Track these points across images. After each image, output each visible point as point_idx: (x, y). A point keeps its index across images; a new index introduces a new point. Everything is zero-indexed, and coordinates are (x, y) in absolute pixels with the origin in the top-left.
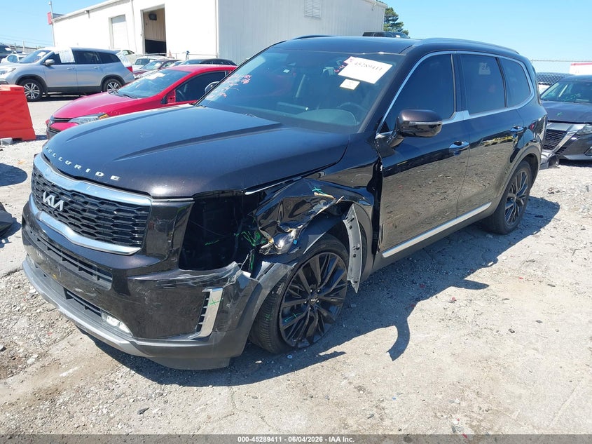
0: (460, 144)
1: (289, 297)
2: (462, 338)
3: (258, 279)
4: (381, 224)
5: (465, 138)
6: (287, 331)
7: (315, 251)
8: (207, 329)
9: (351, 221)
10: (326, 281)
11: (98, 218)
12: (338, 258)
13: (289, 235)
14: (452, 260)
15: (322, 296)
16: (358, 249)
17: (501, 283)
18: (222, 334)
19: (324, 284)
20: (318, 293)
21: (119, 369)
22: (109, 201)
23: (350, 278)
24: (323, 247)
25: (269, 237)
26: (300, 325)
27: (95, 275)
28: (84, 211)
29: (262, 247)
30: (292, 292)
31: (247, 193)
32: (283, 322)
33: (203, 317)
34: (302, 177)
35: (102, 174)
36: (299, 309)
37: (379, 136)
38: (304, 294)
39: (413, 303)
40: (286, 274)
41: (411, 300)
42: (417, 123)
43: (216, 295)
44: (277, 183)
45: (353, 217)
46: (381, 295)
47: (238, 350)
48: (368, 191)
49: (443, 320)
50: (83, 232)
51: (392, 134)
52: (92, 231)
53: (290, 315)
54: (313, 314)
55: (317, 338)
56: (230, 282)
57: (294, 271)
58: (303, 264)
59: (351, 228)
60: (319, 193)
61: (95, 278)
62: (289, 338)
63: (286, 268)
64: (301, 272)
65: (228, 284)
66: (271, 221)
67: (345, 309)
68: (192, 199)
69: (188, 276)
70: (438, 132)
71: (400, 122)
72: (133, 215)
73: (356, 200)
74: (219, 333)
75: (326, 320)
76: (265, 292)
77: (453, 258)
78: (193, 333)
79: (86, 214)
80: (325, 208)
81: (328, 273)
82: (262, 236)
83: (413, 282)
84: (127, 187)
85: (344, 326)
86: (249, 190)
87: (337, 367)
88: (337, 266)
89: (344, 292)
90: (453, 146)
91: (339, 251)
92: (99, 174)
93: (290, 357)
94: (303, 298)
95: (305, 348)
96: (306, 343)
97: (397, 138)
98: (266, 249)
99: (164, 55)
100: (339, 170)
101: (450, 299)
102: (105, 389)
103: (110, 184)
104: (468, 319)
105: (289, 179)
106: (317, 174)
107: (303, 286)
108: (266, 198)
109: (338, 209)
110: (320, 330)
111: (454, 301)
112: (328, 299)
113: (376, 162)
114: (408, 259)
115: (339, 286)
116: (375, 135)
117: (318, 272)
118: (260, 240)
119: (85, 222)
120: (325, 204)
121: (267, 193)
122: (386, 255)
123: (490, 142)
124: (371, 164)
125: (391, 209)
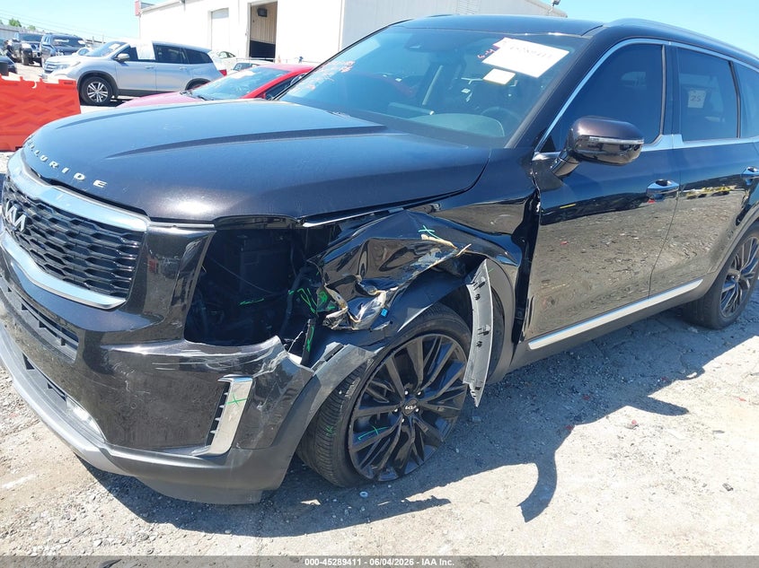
0: (664, 184)
1: (369, 401)
2: (646, 491)
3: (315, 370)
4: (529, 297)
5: (673, 177)
6: (361, 454)
7: (416, 330)
8: (223, 441)
9: (480, 286)
10: (433, 379)
11: (68, 247)
12: (456, 343)
13: (375, 300)
14: (633, 360)
15: (424, 403)
16: (487, 333)
17: (710, 404)
18: (245, 454)
19: (429, 384)
20: (418, 396)
21: (93, 487)
22: (86, 219)
23: (470, 380)
24: (431, 324)
25: (341, 301)
26: (385, 445)
27: (59, 337)
28: (51, 233)
29: (328, 316)
30: (374, 393)
31: (307, 225)
32: (356, 440)
33: (218, 422)
34: (405, 208)
35: (83, 177)
36: (384, 421)
37: (539, 157)
38: (393, 398)
39: (568, 423)
40: (365, 364)
41: (567, 418)
42: (601, 140)
43: (240, 389)
44: (359, 214)
45: (483, 280)
46: (522, 406)
47: (276, 478)
48: (513, 242)
49: (616, 456)
50: (48, 266)
51: (561, 155)
52: (59, 266)
53: (367, 428)
54: (406, 429)
55: (411, 467)
56: (265, 370)
57: (379, 360)
58: (395, 349)
59: (478, 298)
60: (429, 235)
61: (59, 341)
62: (363, 466)
63: (363, 354)
64: (390, 363)
65: (261, 372)
66: (345, 275)
67: (463, 423)
68: (212, 226)
69: (197, 353)
70: (634, 158)
71: (575, 138)
72: (117, 245)
73: (493, 254)
74: (242, 450)
75: (428, 440)
76: (326, 391)
77: (637, 359)
78: (201, 445)
79: (53, 239)
80: (438, 261)
81: (436, 366)
82: (330, 298)
83: (574, 391)
84: (115, 199)
85: (458, 451)
86: (310, 219)
87: (438, 520)
88: (453, 357)
89: (460, 399)
90: (654, 186)
91: (458, 334)
92: (79, 177)
93: (364, 494)
94: (392, 403)
95: (391, 481)
96: (392, 474)
97: (567, 162)
98: (333, 319)
99: (272, 61)
100: (468, 203)
101: (628, 422)
102: (63, 518)
103: (91, 192)
104: (657, 459)
105: (382, 210)
106: (428, 206)
107: (393, 384)
108: (341, 236)
109: (459, 266)
110: (417, 456)
111: (634, 426)
112: (433, 408)
113: (531, 197)
114: (568, 353)
115: (453, 389)
116: (533, 155)
117: (420, 365)
118: (325, 305)
119: (51, 251)
120: (438, 255)
121: (343, 228)
122: (534, 345)
123: (697, 192)
124: (522, 200)
125: (548, 277)
